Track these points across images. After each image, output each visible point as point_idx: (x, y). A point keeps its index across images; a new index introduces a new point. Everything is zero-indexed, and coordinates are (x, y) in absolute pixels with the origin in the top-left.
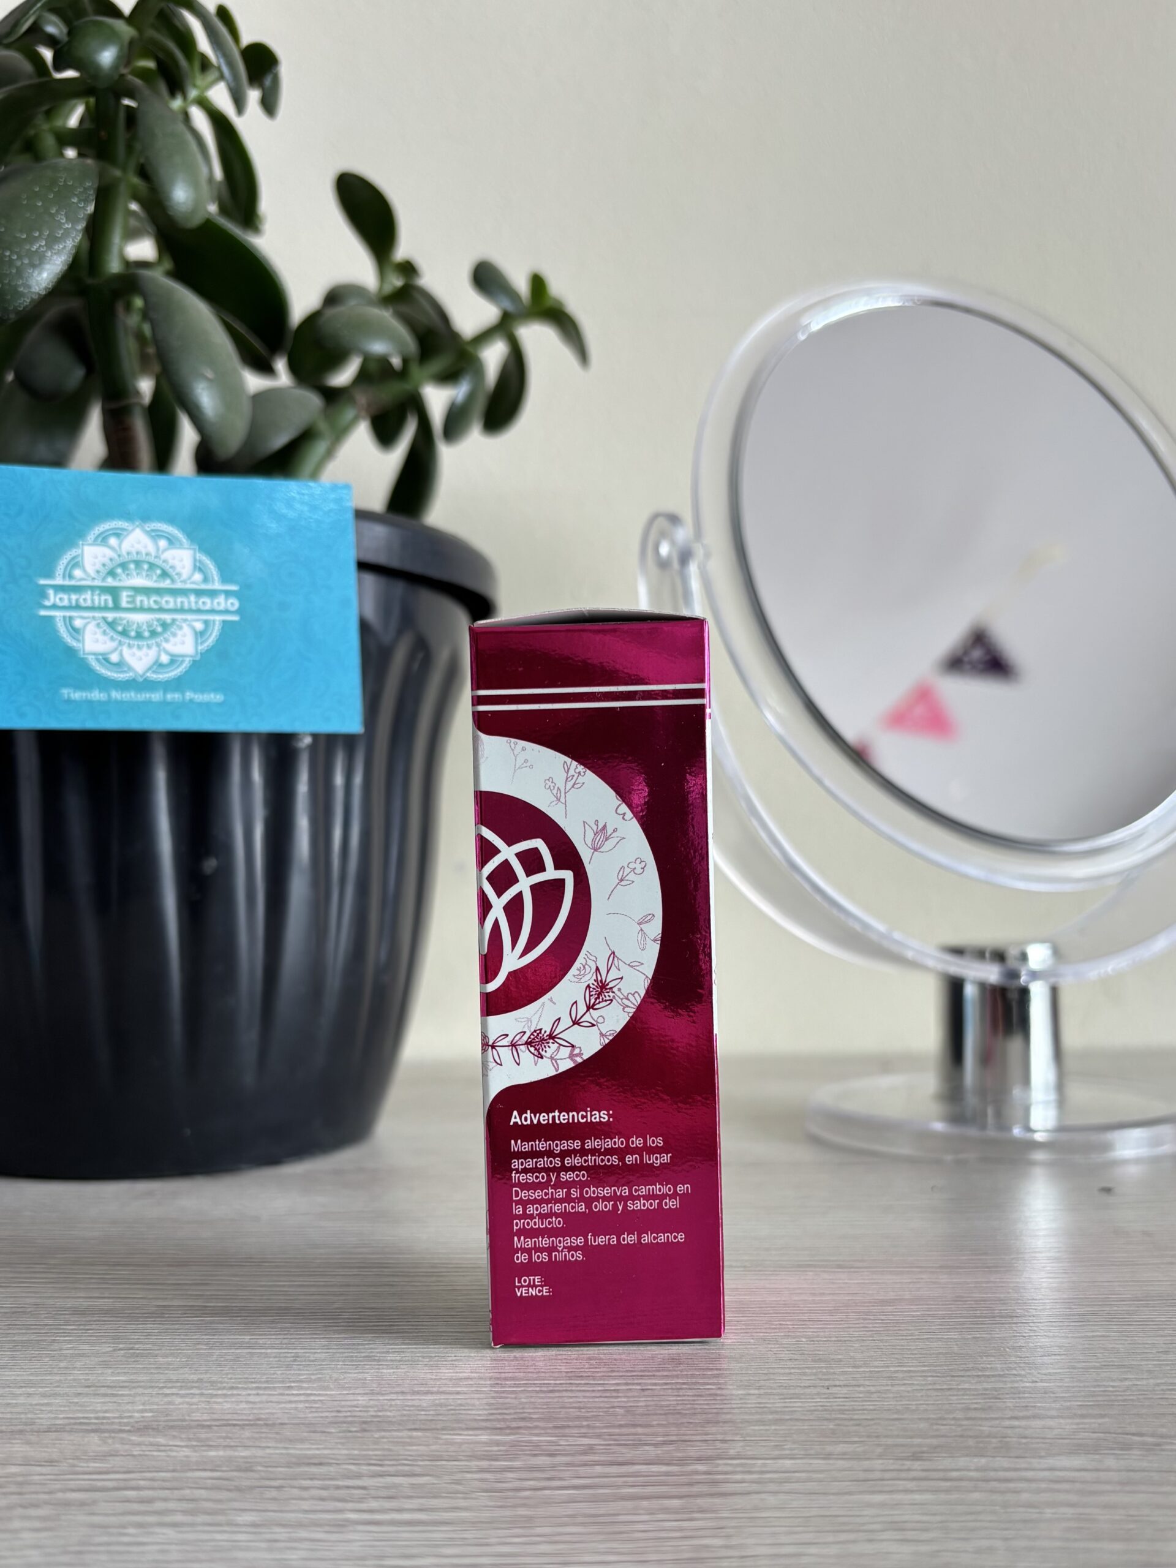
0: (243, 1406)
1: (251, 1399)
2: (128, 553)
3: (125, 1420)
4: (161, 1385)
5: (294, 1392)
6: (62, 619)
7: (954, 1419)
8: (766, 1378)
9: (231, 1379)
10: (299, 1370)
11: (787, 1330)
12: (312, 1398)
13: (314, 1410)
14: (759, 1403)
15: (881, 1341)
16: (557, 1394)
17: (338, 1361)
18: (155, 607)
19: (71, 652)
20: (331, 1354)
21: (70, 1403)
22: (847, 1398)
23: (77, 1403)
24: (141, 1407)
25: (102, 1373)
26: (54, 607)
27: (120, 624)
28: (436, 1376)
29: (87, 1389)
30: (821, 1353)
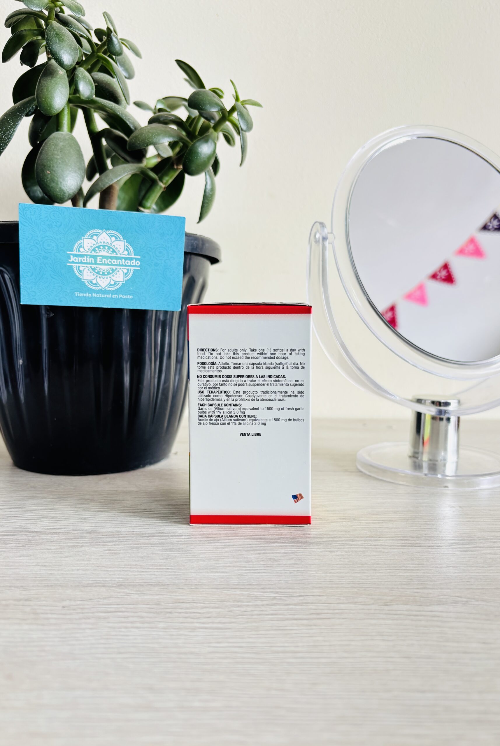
0: (153, 576)
1: (156, 573)
2: (101, 242)
3: (113, 582)
4: (123, 567)
5: (170, 571)
6: (75, 267)
7: (397, 588)
8: (332, 569)
9: (147, 564)
10: (170, 561)
11: (338, 548)
12: (177, 574)
13: (178, 579)
14: (330, 580)
15: (371, 553)
16: (261, 574)
17: (183, 557)
18: (110, 263)
19: (79, 279)
20: (180, 554)
21: (93, 574)
22: (360, 578)
23: (95, 574)
24: (118, 576)
25: (102, 561)
26: (73, 262)
27: (97, 269)
28: (218, 565)
29: (97, 568)
30: (350, 558)
